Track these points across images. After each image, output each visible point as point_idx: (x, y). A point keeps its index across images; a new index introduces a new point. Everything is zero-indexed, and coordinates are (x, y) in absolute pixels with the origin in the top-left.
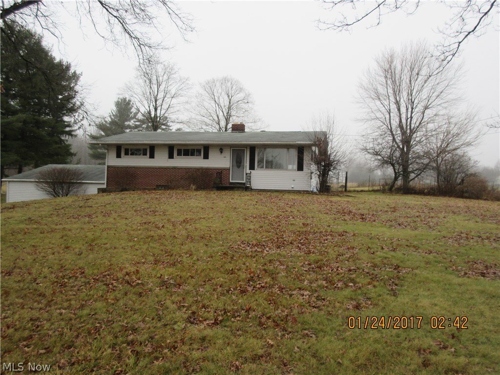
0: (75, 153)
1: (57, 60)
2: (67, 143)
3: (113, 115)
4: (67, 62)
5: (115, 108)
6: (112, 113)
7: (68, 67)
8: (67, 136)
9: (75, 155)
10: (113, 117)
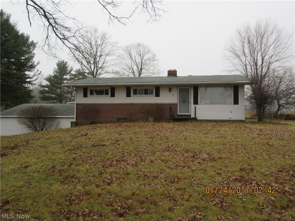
0: (34, 96)
1: (20, 33)
2: (29, 90)
3: (56, 72)
4: (27, 35)
5: (56, 67)
6: (55, 70)
7: (28, 39)
8: (29, 85)
9: (34, 97)
10: (55, 73)
